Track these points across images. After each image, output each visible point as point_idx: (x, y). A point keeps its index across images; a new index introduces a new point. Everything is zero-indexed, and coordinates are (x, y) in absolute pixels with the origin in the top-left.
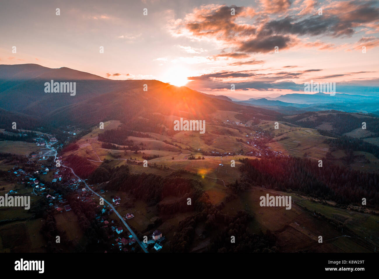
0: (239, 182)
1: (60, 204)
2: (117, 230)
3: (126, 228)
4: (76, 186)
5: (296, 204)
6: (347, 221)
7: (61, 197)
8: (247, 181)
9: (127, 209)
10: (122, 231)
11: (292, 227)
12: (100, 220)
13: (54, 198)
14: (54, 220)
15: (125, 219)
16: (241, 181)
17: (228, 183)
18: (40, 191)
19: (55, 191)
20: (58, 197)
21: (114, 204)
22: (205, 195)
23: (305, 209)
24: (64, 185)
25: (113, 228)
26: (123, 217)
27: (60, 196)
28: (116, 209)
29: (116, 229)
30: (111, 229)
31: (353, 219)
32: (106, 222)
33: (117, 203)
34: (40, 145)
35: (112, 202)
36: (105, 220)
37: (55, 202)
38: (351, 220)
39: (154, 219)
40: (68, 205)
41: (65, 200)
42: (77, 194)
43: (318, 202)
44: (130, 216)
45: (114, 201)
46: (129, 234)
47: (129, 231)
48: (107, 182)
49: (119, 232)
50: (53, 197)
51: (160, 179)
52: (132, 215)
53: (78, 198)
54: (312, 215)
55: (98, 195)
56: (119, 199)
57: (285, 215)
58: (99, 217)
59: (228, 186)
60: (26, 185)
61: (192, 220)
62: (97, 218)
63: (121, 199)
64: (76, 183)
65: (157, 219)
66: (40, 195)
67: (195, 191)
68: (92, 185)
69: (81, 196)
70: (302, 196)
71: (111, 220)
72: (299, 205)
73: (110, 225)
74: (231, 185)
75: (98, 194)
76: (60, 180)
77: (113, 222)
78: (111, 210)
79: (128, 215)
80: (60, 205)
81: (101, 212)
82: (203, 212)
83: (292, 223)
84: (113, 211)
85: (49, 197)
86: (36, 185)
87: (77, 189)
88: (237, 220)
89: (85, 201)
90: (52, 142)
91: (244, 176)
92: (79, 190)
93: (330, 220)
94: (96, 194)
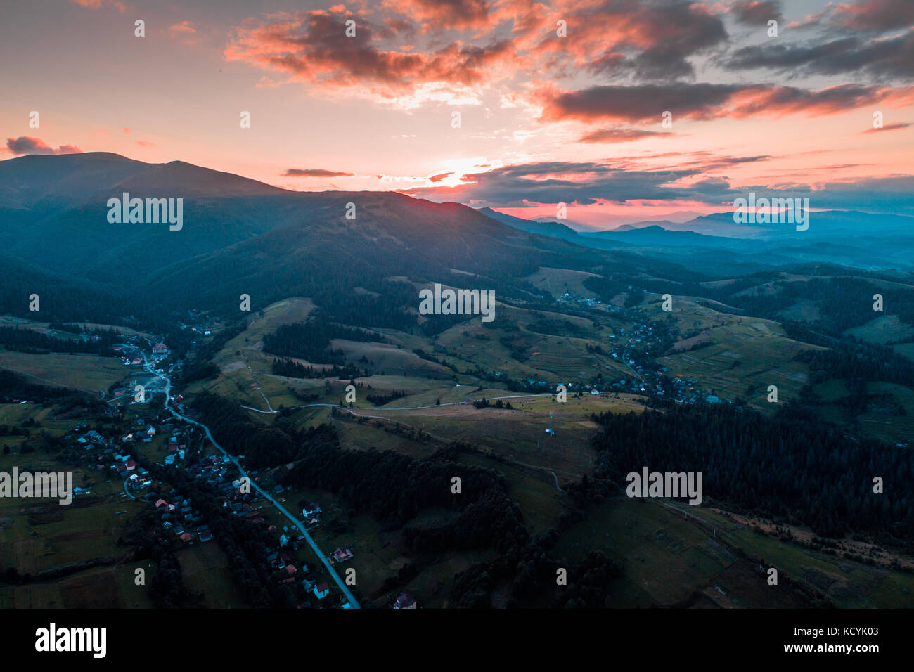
0: (591, 479)
1: (188, 522)
2: (316, 590)
3: (336, 584)
4: (218, 472)
5: (720, 538)
6: (833, 586)
7: (188, 505)
8: (608, 476)
9: (337, 536)
10: (327, 592)
11: (709, 598)
12: (278, 563)
13: (172, 507)
14: (177, 565)
15: (333, 563)
16: (596, 475)
17: (566, 480)
18: (140, 489)
19: (173, 490)
20: (180, 506)
21: (306, 525)
22: (512, 511)
23: (740, 553)
24: (191, 469)
25: (308, 584)
26: (327, 555)
27: (185, 502)
28: (312, 535)
29: (313, 587)
30: (302, 587)
31: (848, 583)
32: (292, 569)
33: (314, 520)
34: (131, 361)
35: (301, 518)
36: (287, 564)
37: (177, 517)
38: (844, 585)
39: (398, 564)
40: (205, 527)
41: (197, 512)
42: (222, 495)
43: (771, 533)
44: (344, 555)
45: (305, 514)
46: (343, 601)
47: (342, 594)
48: (290, 466)
49: (320, 595)
50: (170, 506)
51: (409, 465)
52: (348, 552)
53: (225, 505)
54: (756, 568)
55: (270, 499)
56: (318, 510)
57: (694, 566)
58: (274, 556)
59: (564, 488)
60: (109, 474)
61: (485, 574)
62: (269, 559)
63: (321, 509)
64: (219, 466)
65: (405, 565)
66: (142, 498)
68: (256, 472)
69: (232, 499)
70: (736, 517)
71: (302, 564)
72: (728, 541)
73: (300, 577)
74: (573, 486)
75: (269, 494)
76: (182, 457)
77: (305, 568)
78: (300, 538)
79: (338, 553)
80: (189, 526)
81: (278, 542)
83: (709, 588)
84: (304, 540)
85: (162, 505)
86: (131, 473)
87: (224, 482)
88: (585, 576)
89: (240, 515)
90: (158, 354)
91: (603, 462)
92: (226, 484)
93: (796, 585)
94: (265, 494)
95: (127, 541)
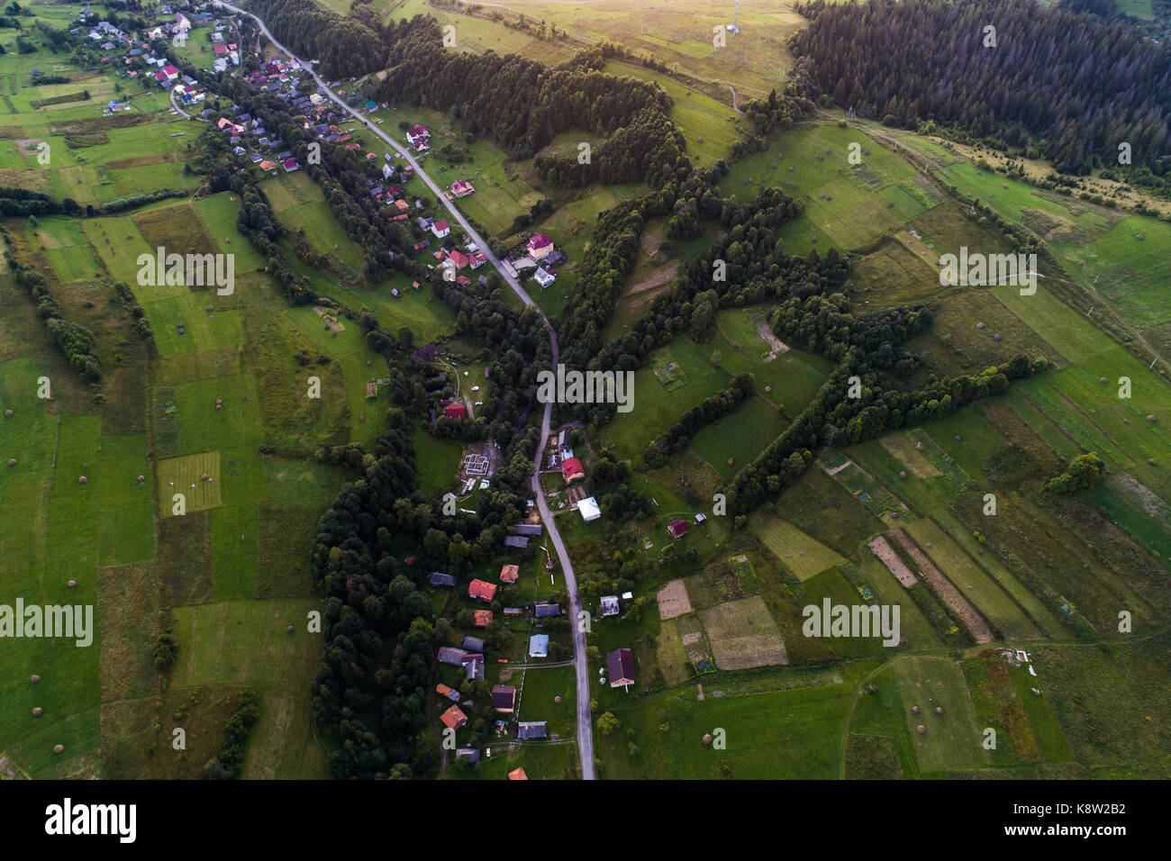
0: (780, 96)
1: (265, 149)
2: (434, 229)
3: (457, 223)
4: (289, 83)
5: (932, 174)
6: (1053, 231)
7: (259, 126)
8: (804, 93)
9: (452, 167)
10: (447, 230)
11: (899, 243)
12: (384, 197)
13: (240, 129)
14: (263, 198)
15: (451, 198)
16: (787, 92)
17: (747, 98)
18: (193, 105)
19: (236, 107)
20: (250, 128)
21: (414, 152)
22: (672, 138)
23: (953, 193)
24: (252, 79)
25: (424, 222)
26: (443, 189)
27: (255, 123)
28: (422, 165)
29: (431, 225)
30: (418, 225)
31: (1073, 228)
32: (402, 204)
33: (422, 147)
35: (405, 144)
36: (396, 199)
37: (249, 140)
38: (1067, 230)
39: (533, 199)
40: (287, 154)
41: (273, 135)
42: (299, 113)
43: (998, 169)
44: (463, 189)
45: (410, 139)
46: (467, 240)
47: (465, 233)
48: (382, 75)
49: (440, 234)
50: (237, 126)
51: (540, 76)
52: (469, 186)
53: (307, 126)
54: (967, 211)
55: (364, 120)
56: (425, 133)
57: (891, 206)
58: (379, 190)
59: (743, 109)
60: (147, 84)
61: (634, 213)
62: (374, 192)
63: (430, 132)
64: (288, 74)
65: (539, 202)
66: (198, 116)
67: (645, 122)
68: (337, 84)
69: (313, 118)
70: (960, 148)
71: (415, 199)
72: (941, 178)
73: (413, 214)
74: (755, 106)
75: (360, 112)
76: (236, 62)
77: (418, 204)
78: (407, 169)
79: (456, 187)
80: (265, 152)
81: (381, 174)
82: (664, 190)
83: (903, 232)
84: (412, 171)
85: (227, 126)
86: (174, 83)
87: (298, 97)
88: (756, 216)
89: (328, 139)
91: (801, 73)
92: (302, 99)
93: (1009, 230)
94: (354, 112)
95: (195, 169)
